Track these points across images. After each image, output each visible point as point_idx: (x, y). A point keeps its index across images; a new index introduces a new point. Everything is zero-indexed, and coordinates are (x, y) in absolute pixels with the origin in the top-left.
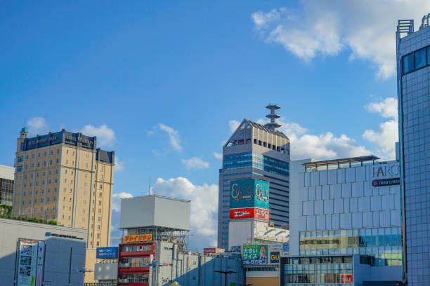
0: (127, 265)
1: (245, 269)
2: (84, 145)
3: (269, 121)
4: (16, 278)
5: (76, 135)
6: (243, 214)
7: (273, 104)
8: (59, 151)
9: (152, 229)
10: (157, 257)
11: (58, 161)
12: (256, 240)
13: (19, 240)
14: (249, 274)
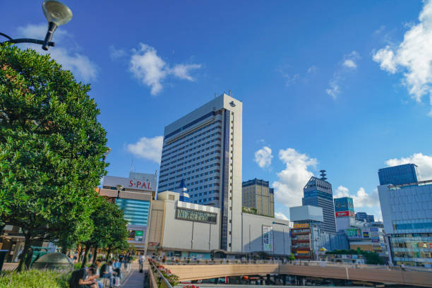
0: (296, 239)
1: (349, 241)
2: (264, 185)
3: (321, 177)
4: (263, 245)
5: (261, 181)
6: (343, 214)
7: (323, 170)
8: (254, 188)
9: (308, 221)
10: (312, 234)
11: (254, 192)
12: (352, 226)
13: (263, 226)
14: (351, 243)
